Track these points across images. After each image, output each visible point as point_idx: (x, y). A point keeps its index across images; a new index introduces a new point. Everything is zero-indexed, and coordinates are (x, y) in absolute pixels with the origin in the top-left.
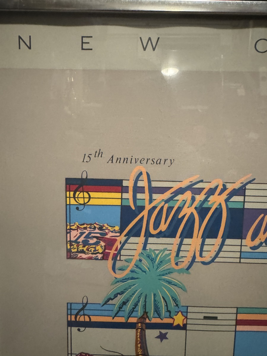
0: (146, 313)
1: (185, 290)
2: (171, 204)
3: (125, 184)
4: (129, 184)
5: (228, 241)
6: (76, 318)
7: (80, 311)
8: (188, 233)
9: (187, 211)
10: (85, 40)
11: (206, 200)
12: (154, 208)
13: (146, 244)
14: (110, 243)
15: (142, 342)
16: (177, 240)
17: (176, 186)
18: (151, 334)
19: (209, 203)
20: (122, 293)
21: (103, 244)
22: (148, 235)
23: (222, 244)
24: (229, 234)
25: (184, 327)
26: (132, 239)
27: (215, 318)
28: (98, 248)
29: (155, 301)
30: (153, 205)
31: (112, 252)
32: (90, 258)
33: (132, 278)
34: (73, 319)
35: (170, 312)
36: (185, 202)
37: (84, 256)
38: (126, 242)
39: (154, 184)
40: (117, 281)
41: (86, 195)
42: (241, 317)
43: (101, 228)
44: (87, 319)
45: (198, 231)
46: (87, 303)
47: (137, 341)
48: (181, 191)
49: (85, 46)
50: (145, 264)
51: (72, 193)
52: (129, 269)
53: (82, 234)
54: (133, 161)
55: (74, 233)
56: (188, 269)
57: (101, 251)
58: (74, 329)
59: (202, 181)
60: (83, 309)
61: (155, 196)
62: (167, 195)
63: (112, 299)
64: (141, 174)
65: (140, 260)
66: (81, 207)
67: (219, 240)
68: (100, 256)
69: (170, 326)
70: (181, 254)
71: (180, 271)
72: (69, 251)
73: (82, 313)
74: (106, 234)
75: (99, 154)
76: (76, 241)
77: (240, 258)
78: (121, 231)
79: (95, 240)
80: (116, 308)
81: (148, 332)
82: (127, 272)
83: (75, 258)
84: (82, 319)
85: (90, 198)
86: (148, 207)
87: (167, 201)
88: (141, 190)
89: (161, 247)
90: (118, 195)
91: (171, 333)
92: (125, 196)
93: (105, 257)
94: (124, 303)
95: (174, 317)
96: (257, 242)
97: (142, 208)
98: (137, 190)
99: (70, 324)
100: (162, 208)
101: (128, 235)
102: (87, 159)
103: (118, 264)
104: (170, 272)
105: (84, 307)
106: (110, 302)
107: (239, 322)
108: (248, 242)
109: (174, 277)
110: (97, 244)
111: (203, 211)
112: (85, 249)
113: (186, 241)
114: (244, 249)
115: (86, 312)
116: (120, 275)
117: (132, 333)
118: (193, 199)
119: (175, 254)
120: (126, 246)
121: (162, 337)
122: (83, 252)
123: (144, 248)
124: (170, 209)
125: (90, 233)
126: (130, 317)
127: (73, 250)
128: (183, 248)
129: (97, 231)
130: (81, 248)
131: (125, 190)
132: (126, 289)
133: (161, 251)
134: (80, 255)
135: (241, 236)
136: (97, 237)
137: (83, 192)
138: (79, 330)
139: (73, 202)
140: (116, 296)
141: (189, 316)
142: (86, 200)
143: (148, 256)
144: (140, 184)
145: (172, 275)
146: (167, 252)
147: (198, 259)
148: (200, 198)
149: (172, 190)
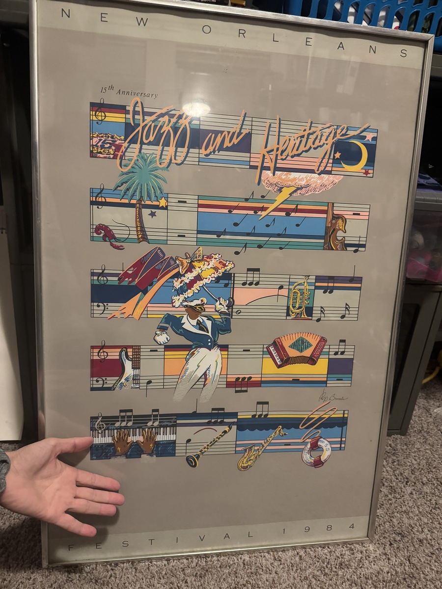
0: (141, 197)
1: (166, 182)
2: (156, 123)
3: (128, 108)
4: (130, 108)
5: (191, 150)
6: (96, 199)
7: (99, 194)
8: (167, 144)
9: (166, 129)
10: (103, 15)
11: (177, 122)
12: (146, 125)
13: (141, 149)
14: (118, 147)
15: (139, 217)
16: (160, 148)
17: (159, 112)
18: (146, 212)
19: (179, 124)
20: (126, 182)
21: (113, 148)
22: (142, 143)
23: (188, 152)
24: (191, 146)
25: (166, 208)
26: (132, 146)
27: (185, 202)
28: (111, 150)
29: (147, 191)
30: (145, 123)
31: (120, 154)
32: (105, 158)
33: (133, 172)
34: (94, 200)
35: (157, 197)
36: (164, 122)
37: (101, 156)
38: (128, 147)
39: (145, 110)
40: (123, 174)
41: (103, 114)
42: (201, 202)
43: (112, 137)
44: (104, 200)
45: (173, 142)
46: (103, 189)
47: (136, 216)
48: (162, 115)
49: (103, 19)
50: (141, 163)
51: (94, 112)
52: (131, 166)
53: (100, 140)
54: (133, 94)
55: (95, 140)
56: (168, 167)
57: (112, 153)
58: (95, 207)
59: (174, 110)
60: (100, 193)
61: (146, 117)
62: (154, 117)
63: (120, 187)
64: (137, 102)
65: (138, 160)
66: (100, 122)
67: (186, 149)
68: (112, 156)
69: (157, 207)
70: (163, 157)
71: (162, 169)
72: (91, 152)
73: (100, 195)
74: (116, 141)
75: (112, 88)
76: (96, 145)
77: (199, 162)
78: (125, 140)
79: (109, 145)
80: (122, 193)
81: (143, 210)
82: (129, 167)
83: (96, 157)
84: (100, 200)
85: (105, 116)
86: (142, 125)
87: (153, 121)
88: (137, 113)
89: (151, 152)
90: (123, 116)
91: (158, 211)
92: (128, 116)
93: (115, 157)
94: (128, 189)
95: (160, 201)
96: (208, 152)
97: (139, 125)
98: (135, 113)
99: (93, 203)
100: (151, 125)
101: (130, 142)
102: (104, 91)
103: (124, 162)
104: (156, 169)
105: (102, 191)
106: (119, 188)
107: (200, 206)
108: (203, 151)
109: (158, 173)
110: (110, 147)
111: (175, 129)
112: (102, 151)
113: (166, 148)
114: (201, 156)
115: (103, 195)
116: (125, 170)
117: (133, 211)
118: (169, 121)
119: (158, 157)
120: (129, 150)
121: (153, 214)
122: (100, 153)
123: (140, 152)
124: (155, 126)
125: (105, 140)
126: (131, 199)
127: (94, 152)
128: (164, 153)
129: (110, 139)
130: (99, 150)
131: (127, 112)
132: (129, 180)
133: (150, 154)
134: (99, 155)
135: (200, 148)
136: (110, 143)
137: (101, 112)
138: (98, 207)
139: (94, 118)
140: (122, 184)
141: (169, 200)
142: (103, 118)
143: (142, 157)
144: (137, 109)
145: (157, 171)
146: (154, 156)
147: (173, 161)
148: (173, 120)
149: (156, 115)
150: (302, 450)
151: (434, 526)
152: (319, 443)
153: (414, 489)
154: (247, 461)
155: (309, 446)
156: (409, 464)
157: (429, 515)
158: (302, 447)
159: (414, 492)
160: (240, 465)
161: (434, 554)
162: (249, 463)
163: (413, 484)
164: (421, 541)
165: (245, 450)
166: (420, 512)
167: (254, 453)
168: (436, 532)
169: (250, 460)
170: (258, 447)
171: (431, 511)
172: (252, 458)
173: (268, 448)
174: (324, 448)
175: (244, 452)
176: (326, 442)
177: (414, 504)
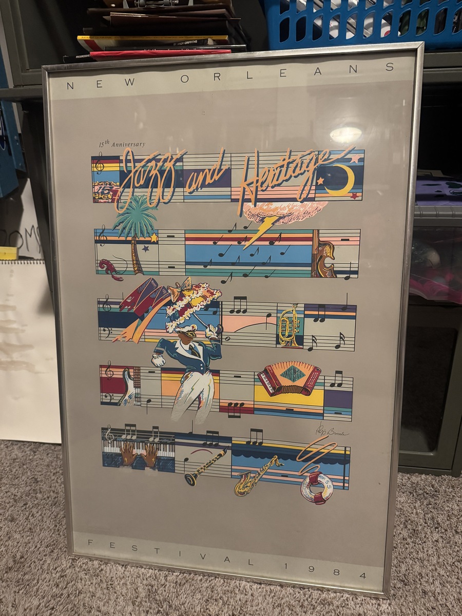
0: (136, 234)
1: (156, 220)
2: (145, 168)
3: (121, 158)
4: (123, 158)
5: (177, 190)
6: (99, 238)
7: (101, 233)
8: (155, 186)
9: (154, 172)
10: (99, 82)
11: (163, 165)
12: (137, 171)
13: (133, 192)
14: (115, 192)
15: (135, 252)
16: (149, 189)
17: (147, 158)
18: (140, 247)
19: (165, 167)
20: (122, 222)
21: (111, 193)
22: (134, 187)
23: (174, 192)
24: (176, 186)
25: (157, 243)
26: (126, 190)
27: (173, 237)
28: (109, 196)
29: (140, 229)
30: (136, 169)
31: (117, 198)
32: (105, 202)
33: (128, 213)
34: (98, 239)
35: (149, 233)
36: (152, 167)
37: (102, 201)
38: (123, 192)
39: (136, 158)
40: (120, 215)
41: (102, 165)
42: (187, 236)
43: (110, 184)
44: (105, 239)
45: (160, 183)
46: (105, 229)
47: (132, 252)
48: (149, 161)
49: (99, 86)
50: (134, 204)
51: (95, 165)
52: (126, 207)
53: (100, 188)
54: (125, 145)
55: (96, 188)
56: (156, 207)
57: (110, 197)
58: (99, 245)
59: (160, 155)
60: (102, 232)
61: (136, 164)
62: (143, 163)
63: (118, 226)
64: (129, 152)
65: (131, 202)
66: (99, 172)
67: (172, 189)
68: (110, 201)
69: (149, 242)
70: (152, 198)
71: (152, 208)
72: (94, 198)
73: (102, 235)
74: (113, 187)
75: (108, 142)
76: (97, 192)
77: (184, 199)
78: (120, 186)
79: (107, 191)
80: (120, 231)
81: (138, 246)
82: (125, 209)
83: (98, 202)
84: (102, 239)
85: (104, 167)
86: (133, 171)
87: (143, 167)
88: (129, 161)
89: (142, 194)
90: (118, 165)
91: (150, 246)
92: (121, 165)
93: (113, 201)
94: (124, 228)
95: (152, 236)
96: (191, 189)
97: (130, 171)
98: (128, 161)
99: (97, 242)
100: (141, 171)
101: (124, 188)
102: (102, 145)
103: (120, 205)
104: (147, 209)
105: (103, 231)
106: (117, 228)
107: (187, 239)
108: (187, 189)
109: (149, 212)
110: (108, 193)
111: (162, 172)
112: (102, 197)
113: (154, 190)
114: (185, 194)
115: (104, 234)
116: (121, 211)
117: (129, 247)
118: (156, 165)
119: (149, 198)
120: (123, 194)
121: (146, 249)
122: (101, 198)
123: (133, 195)
124: (145, 171)
125: (104, 187)
126: (127, 236)
127: (96, 198)
128: (153, 194)
129: (108, 186)
130: (100, 196)
131: (121, 161)
132: (125, 220)
133: (142, 196)
134: (100, 200)
135: (184, 187)
137: (100, 163)
138: (101, 245)
139: (95, 170)
140: (119, 224)
141: (159, 235)
142: (102, 168)
143: (135, 200)
144: (128, 158)
145: (149, 211)
146: (145, 197)
147: (162, 200)
148: (160, 164)
149: (145, 161)
150: (300, 484)
151: (449, 579)
152: (319, 479)
153: (442, 537)
154: (244, 488)
155: (308, 480)
156: (447, 508)
157: (449, 568)
158: (301, 480)
159: (441, 540)
160: (237, 490)
161: (435, 609)
162: (246, 489)
163: (443, 531)
164: (425, 592)
165: (242, 476)
166: (438, 563)
167: (250, 480)
168: (449, 587)
169: (247, 487)
170: (255, 475)
171: (454, 563)
172: (249, 485)
173: (264, 476)
174: (325, 485)
175: (240, 477)
176: (327, 479)
177: (435, 553)
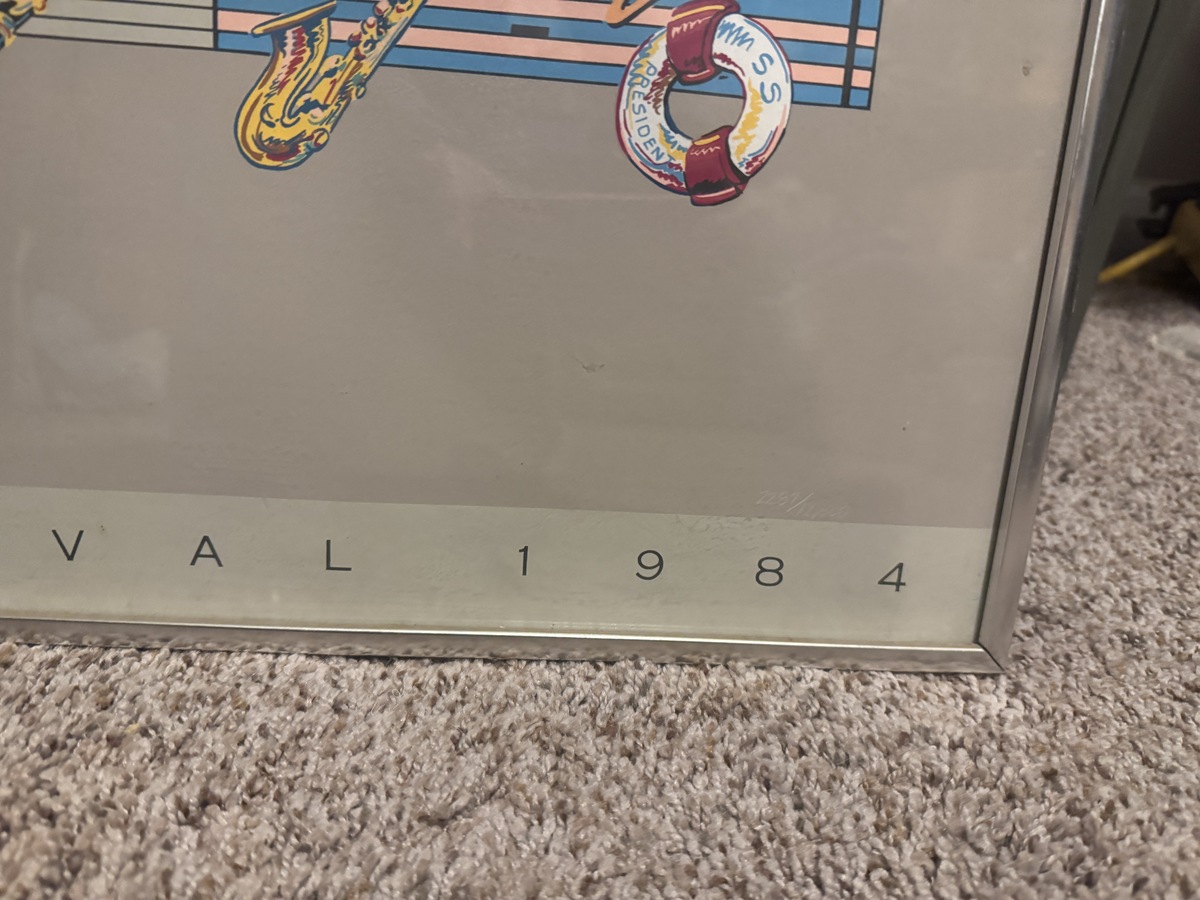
150: (615, 78)
152: (719, 45)
154: (292, 113)
155: (659, 55)
158: (621, 55)
160: (251, 131)
162: (306, 124)
165: (278, 36)
167: (330, 63)
169: (309, 106)
172: (320, 93)
174: (752, 81)
175: (267, 44)
176: (763, 44)
